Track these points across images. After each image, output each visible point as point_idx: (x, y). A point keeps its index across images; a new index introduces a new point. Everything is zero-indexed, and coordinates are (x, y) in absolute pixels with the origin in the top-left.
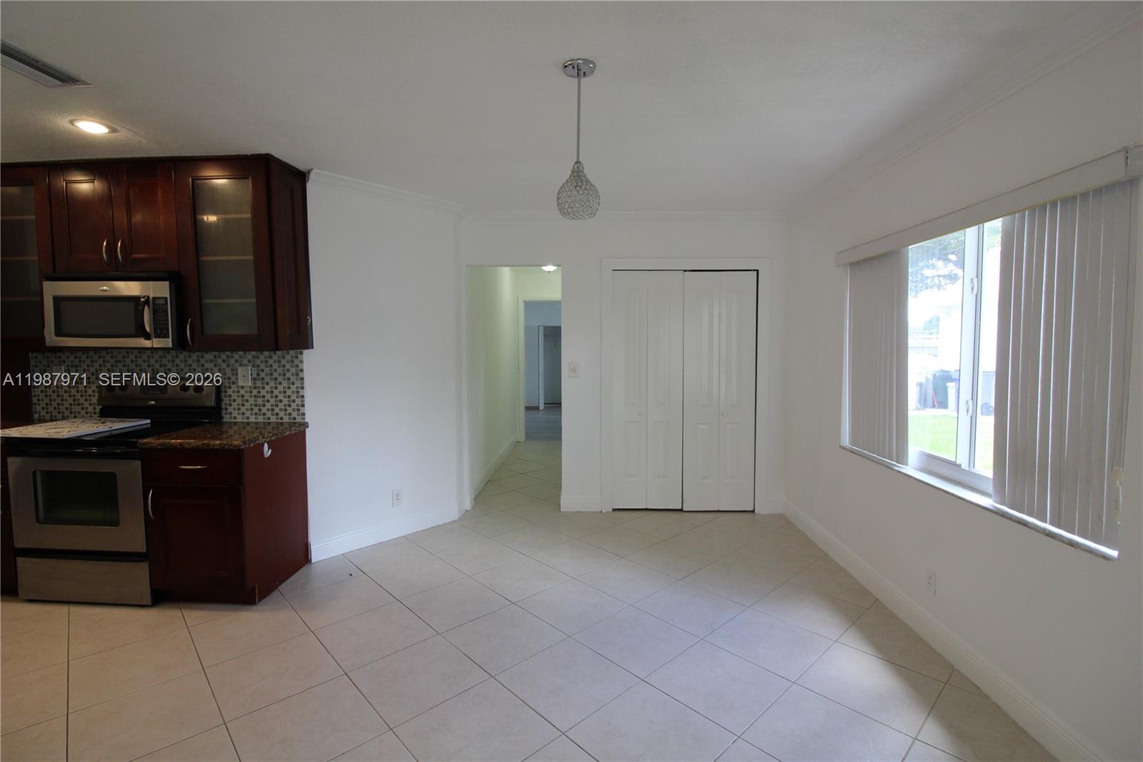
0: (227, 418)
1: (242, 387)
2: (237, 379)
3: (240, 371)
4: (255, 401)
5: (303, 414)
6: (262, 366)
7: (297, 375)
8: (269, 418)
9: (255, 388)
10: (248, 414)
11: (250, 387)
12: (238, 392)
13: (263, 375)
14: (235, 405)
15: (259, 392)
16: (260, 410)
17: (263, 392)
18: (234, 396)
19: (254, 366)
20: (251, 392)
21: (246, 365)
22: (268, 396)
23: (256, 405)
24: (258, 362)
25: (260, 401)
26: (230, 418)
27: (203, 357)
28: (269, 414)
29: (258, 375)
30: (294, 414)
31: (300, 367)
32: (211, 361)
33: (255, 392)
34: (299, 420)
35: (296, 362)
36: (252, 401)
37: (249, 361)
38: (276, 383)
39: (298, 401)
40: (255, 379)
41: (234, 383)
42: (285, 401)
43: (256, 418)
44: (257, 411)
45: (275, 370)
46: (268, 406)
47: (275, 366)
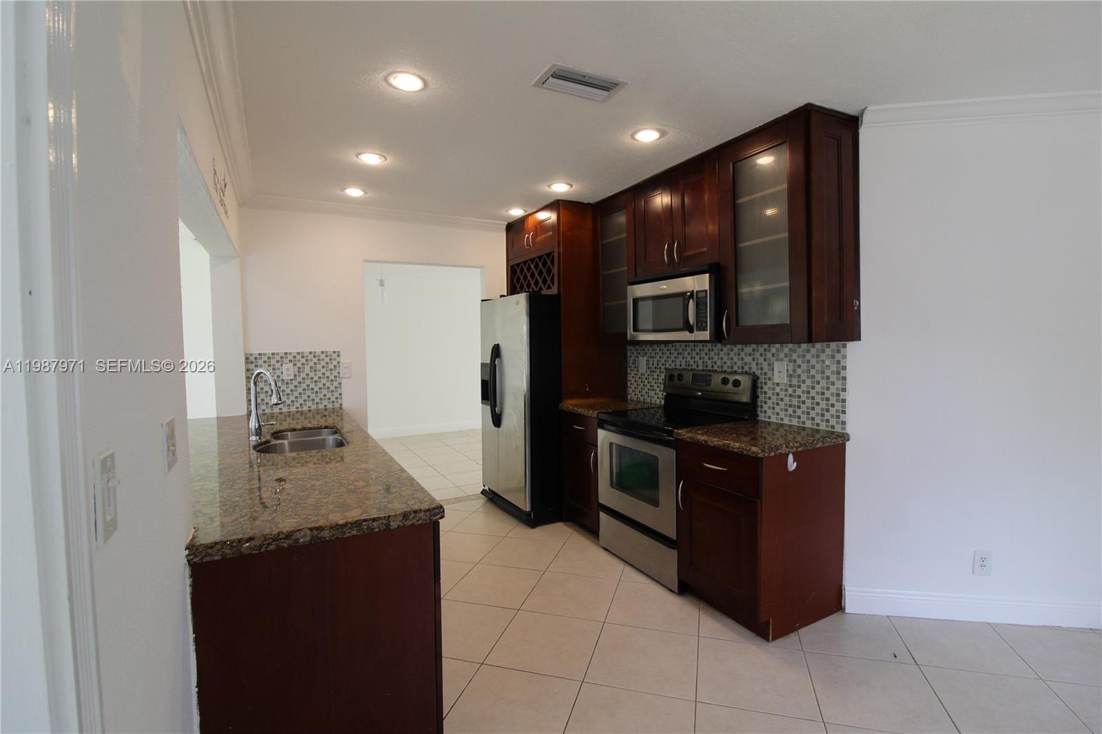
0: (762, 417)
1: (778, 384)
2: (773, 374)
3: (777, 365)
4: (790, 401)
5: (844, 423)
6: (799, 361)
7: (838, 373)
8: (804, 423)
9: (790, 386)
10: (782, 414)
11: (786, 385)
12: (774, 389)
13: (799, 371)
14: (770, 403)
15: (794, 391)
16: (795, 412)
17: (799, 392)
18: (770, 393)
19: (790, 361)
20: (786, 390)
21: (782, 360)
22: (804, 397)
23: (790, 406)
24: (795, 356)
25: (795, 402)
26: (765, 417)
27: (743, 350)
28: (804, 417)
29: (795, 371)
30: (833, 422)
31: (842, 364)
32: (750, 355)
33: (790, 391)
34: (838, 429)
35: (838, 357)
36: (787, 400)
37: (786, 355)
39: (838, 406)
40: (790, 376)
41: (770, 379)
42: (823, 404)
43: (790, 421)
44: (791, 413)
45: (813, 367)
46: (804, 408)
47: (813, 362)
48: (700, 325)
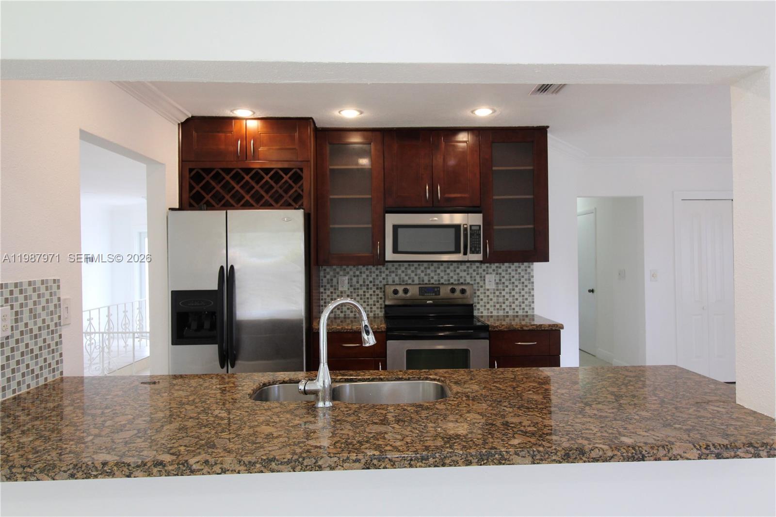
0: (476, 313)
1: (488, 290)
2: (485, 283)
3: (487, 276)
4: (498, 299)
5: (533, 309)
6: (503, 274)
7: (529, 280)
8: (507, 312)
9: (497, 290)
10: (491, 309)
11: (494, 290)
12: (485, 293)
13: (503, 280)
14: (482, 303)
15: (501, 293)
16: (501, 306)
17: (504, 293)
18: (482, 296)
19: (497, 274)
20: (494, 293)
21: (491, 273)
22: (507, 296)
23: (498, 303)
24: (500, 271)
25: (501, 300)
26: (478, 313)
28: (507, 309)
29: (500, 280)
30: (527, 309)
31: (531, 274)
32: (465, 271)
33: (497, 293)
34: (530, 313)
35: (529, 270)
36: (495, 299)
37: (494, 270)
38: (513, 286)
39: (530, 299)
40: (497, 283)
41: (482, 287)
42: (520, 299)
43: (498, 313)
44: (499, 307)
45: (513, 277)
46: (507, 303)
47: (513, 273)
48: (473, 249)
